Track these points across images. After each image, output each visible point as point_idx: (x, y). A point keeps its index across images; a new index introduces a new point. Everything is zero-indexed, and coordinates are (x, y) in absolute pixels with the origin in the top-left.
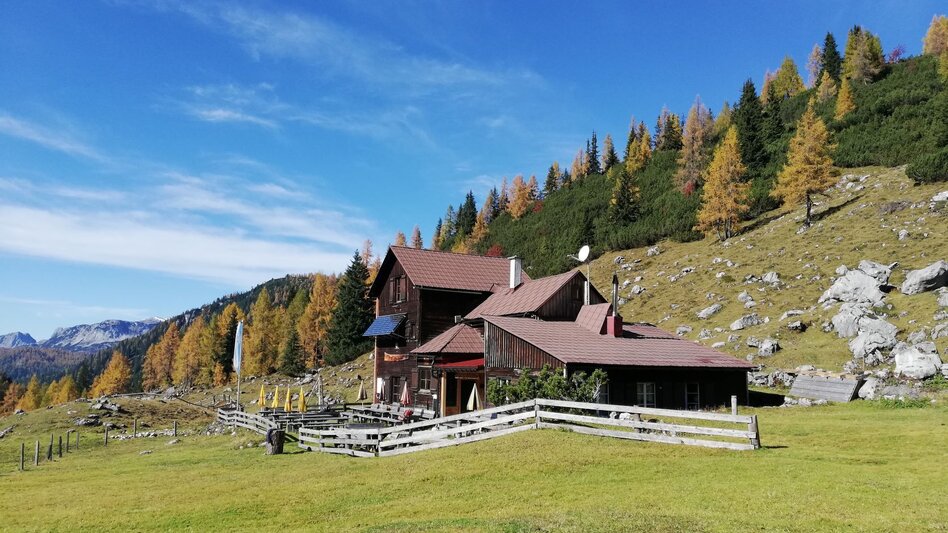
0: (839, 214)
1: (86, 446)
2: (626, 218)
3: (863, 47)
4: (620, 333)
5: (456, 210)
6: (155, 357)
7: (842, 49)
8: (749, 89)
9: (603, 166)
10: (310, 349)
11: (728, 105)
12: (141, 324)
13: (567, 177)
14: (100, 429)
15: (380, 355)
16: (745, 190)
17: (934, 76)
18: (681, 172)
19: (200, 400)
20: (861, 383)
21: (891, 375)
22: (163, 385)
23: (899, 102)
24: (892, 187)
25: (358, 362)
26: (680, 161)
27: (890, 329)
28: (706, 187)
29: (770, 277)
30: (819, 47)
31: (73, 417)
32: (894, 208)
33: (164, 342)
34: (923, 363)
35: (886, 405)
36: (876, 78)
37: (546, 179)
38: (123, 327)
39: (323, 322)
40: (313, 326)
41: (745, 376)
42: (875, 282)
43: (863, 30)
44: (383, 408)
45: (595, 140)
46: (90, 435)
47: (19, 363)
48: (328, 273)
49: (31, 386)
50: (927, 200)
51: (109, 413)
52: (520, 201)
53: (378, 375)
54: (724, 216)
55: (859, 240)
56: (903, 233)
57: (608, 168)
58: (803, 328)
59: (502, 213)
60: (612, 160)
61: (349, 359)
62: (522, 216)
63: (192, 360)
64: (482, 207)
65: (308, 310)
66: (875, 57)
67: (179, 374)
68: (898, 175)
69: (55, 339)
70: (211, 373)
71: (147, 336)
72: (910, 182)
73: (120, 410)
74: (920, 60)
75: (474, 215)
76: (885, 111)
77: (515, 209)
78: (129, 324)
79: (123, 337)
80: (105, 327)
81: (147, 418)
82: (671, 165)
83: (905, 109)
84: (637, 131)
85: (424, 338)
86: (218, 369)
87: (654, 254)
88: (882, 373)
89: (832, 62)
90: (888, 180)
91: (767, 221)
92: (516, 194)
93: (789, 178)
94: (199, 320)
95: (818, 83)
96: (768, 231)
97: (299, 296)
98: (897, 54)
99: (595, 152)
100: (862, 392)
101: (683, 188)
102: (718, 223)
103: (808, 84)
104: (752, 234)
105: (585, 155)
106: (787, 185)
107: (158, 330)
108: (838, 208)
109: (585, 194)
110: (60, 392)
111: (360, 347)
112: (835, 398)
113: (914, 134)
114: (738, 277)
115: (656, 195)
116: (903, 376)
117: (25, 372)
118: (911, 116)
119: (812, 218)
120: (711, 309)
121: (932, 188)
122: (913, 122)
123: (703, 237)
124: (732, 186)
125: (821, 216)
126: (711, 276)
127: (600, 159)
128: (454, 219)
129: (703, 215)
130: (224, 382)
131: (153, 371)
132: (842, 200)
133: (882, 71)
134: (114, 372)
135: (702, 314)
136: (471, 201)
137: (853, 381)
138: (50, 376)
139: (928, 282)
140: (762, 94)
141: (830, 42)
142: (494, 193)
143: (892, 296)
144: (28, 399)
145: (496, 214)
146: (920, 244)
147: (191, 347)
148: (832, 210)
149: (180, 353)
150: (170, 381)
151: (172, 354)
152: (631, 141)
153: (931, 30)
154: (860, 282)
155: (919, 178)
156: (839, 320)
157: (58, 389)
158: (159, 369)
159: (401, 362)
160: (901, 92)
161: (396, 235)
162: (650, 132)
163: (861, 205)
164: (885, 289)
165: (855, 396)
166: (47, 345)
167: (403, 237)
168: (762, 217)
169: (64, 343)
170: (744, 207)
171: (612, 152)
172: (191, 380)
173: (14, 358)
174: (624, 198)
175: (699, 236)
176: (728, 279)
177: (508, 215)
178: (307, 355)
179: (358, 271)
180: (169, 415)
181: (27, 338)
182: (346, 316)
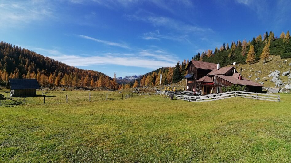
0: (270, 62)
1: (135, 96)
2: (232, 59)
3: (272, 35)
4: (241, 79)
5: (196, 55)
6: (142, 81)
7: (269, 35)
8: (254, 39)
9: (226, 49)
10: (168, 80)
11: (250, 41)
12: (139, 76)
13: (219, 50)
14: (136, 93)
15: (188, 82)
16: (255, 57)
17: (282, 42)
18: (242, 52)
19: (151, 88)
20: (280, 90)
21: (284, 89)
22: (144, 86)
23: (277, 45)
24: (277, 59)
25: (178, 83)
26: (242, 50)
27: (281, 81)
28: (248, 55)
29: (259, 71)
30: (265, 34)
31: (132, 91)
32: (278, 62)
33: (143, 79)
34: (289, 87)
35: (284, 93)
36: (273, 41)
37: (215, 50)
38: (136, 76)
39: (171, 75)
40: (169, 76)
41: (262, 88)
42: (278, 74)
43: (272, 32)
44: (188, 92)
45: (225, 44)
46: (135, 94)
47: (120, 82)
48: (171, 67)
49: (123, 85)
50: (283, 61)
51: (138, 90)
52: (209, 54)
53: (187, 85)
54: (251, 60)
55: (273, 67)
56: (280, 66)
57: (227, 49)
58: (267, 80)
59: (205, 56)
60: (228, 48)
61: (176, 82)
62: (210, 57)
63: (148, 82)
64: (201, 55)
65: (168, 73)
66: (273, 37)
67: (146, 84)
68: (279, 57)
69: (125, 78)
70: (152, 84)
71: (140, 78)
72: (280, 58)
73: (139, 90)
74: (280, 39)
75: (199, 56)
76: (275, 46)
77: (208, 55)
78: (137, 76)
79: (136, 78)
80: (133, 76)
81: (144, 91)
82: (240, 50)
83: (278, 46)
84: (233, 43)
85: (198, 79)
86: (153, 83)
87: (238, 66)
88: (283, 88)
89: (267, 37)
90: (277, 58)
91: (257, 62)
92: (209, 53)
93: (263, 55)
94: (149, 75)
95: (265, 40)
96: (258, 63)
97: (166, 71)
98: (277, 37)
99: (225, 46)
100: (280, 91)
101: (243, 55)
102: (250, 61)
103: (263, 40)
104: (255, 64)
105: (223, 47)
106: (262, 56)
107: (142, 77)
108: (269, 61)
109: (223, 54)
110: (127, 86)
111: (179, 80)
112: (276, 92)
113: (279, 51)
114: (254, 71)
115: (237, 56)
116: (286, 89)
117: (121, 83)
118: (279, 48)
119: (265, 62)
120: (251, 76)
121: (284, 59)
122: (279, 49)
123: (246, 64)
124: (252, 55)
125: (267, 62)
126: (249, 71)
127: (226, 48)
128: (195, 57)
129: (247, 60)
130: (154, 86)
131: (142, 84)
132: (269, 60)
133: (274, 40)
134: (136, 84)
135: (249, 77)
136: (199, 54)
137: (279, 89)
138: (125, 84)
139: (286, 74)
140: (256, 40)
141: (267, 33)
142: (204, 52)
143: (280, 76)
144: (122, 87)
145: (204, 56)
146: (282, 68)
147: (148, 79)
148: (268, 62)
149: (146, 81)
150: (145, 85)
151: (145, 81)
152: (232, 45)
153: (282, 34)
154: (275, 74)
155: (282, 58)
156: (273, 79)
157: (126, 86)
158: (143, 83)
159: (192, 83)
160: (278, 43)
161: (184, 60)
162: (236, 44)
163: (273, 61)
164: (279, 75)
165: (279, 92)
166: (124, 79)
167: (185, 60)
168: (256, 61)
169: (126, 79)
170: (254, 59)
171: (228, 46)
172: (148, 85)
173: (120, 81)
174: (232, 55)
175: (246, 63)
176: (252, 71)
177: (207, 57)
178: (168, 81)
179: (178, 66)
180: (147, 91)
181: (121, 78)
182: (176, 74)
